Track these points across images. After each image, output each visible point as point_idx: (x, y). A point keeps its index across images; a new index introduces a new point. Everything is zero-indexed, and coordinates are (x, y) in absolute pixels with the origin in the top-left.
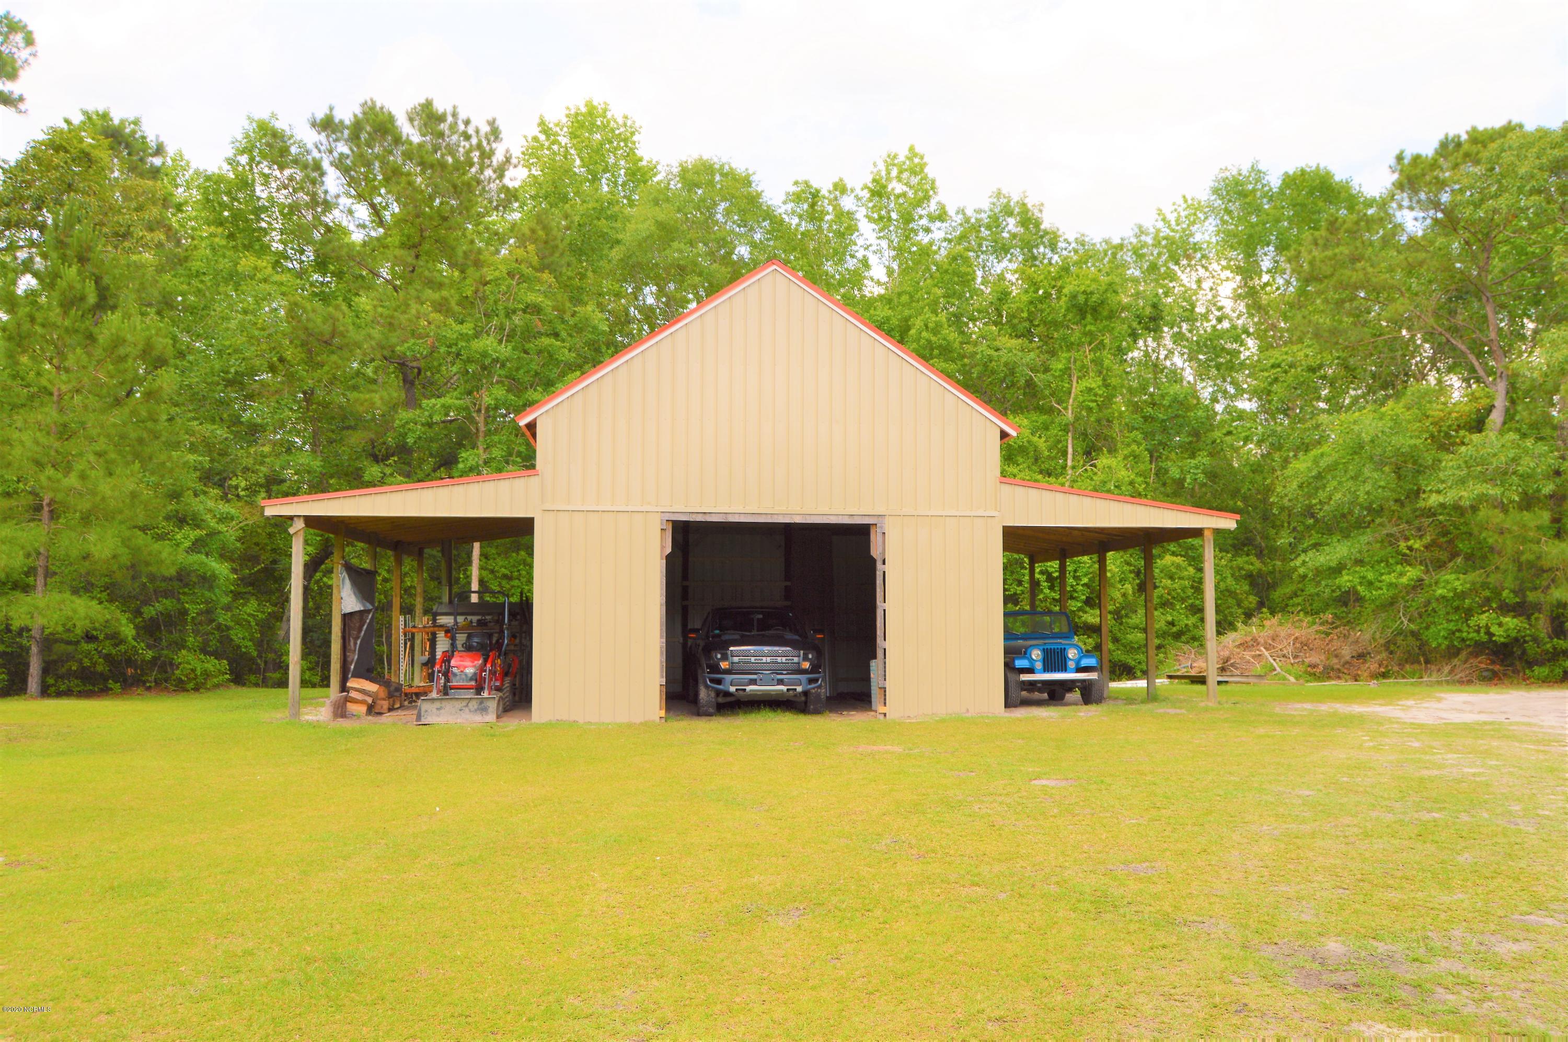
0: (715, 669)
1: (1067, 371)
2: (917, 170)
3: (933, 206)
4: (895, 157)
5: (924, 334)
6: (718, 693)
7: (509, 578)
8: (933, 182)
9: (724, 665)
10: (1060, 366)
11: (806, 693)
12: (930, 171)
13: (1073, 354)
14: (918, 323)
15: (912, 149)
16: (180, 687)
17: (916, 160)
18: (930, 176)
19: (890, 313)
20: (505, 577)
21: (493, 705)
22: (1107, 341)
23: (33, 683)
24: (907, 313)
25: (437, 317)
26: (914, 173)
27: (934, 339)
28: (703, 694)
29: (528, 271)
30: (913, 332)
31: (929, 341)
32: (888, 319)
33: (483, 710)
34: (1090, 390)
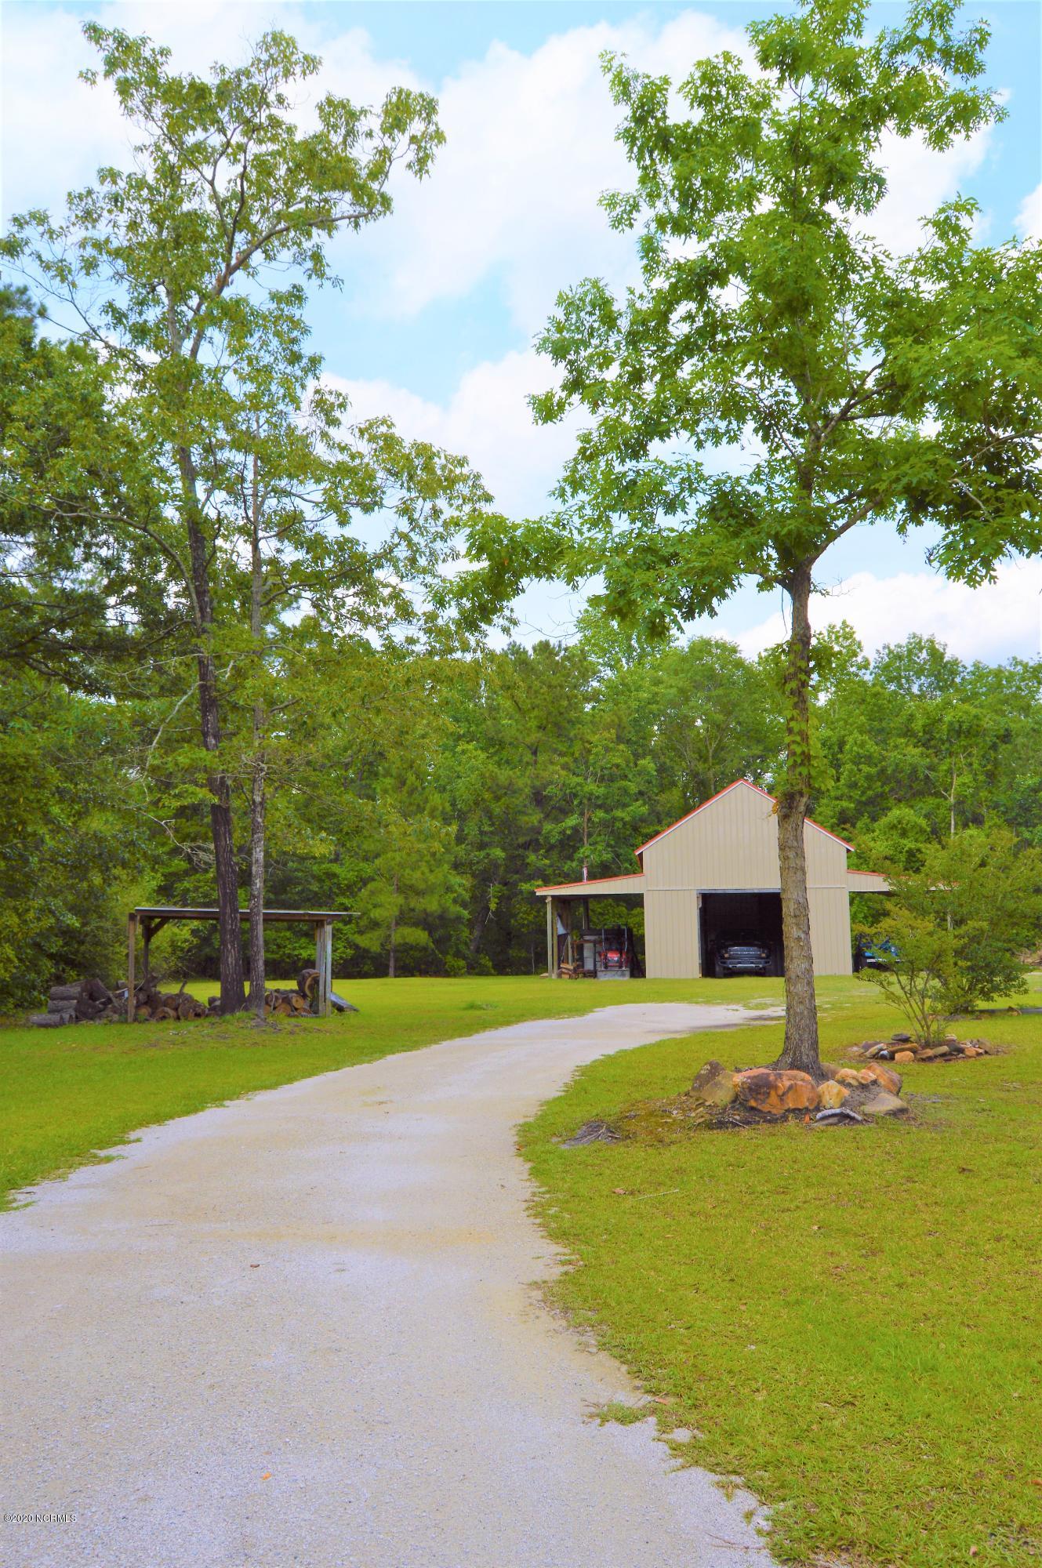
0: (723, 957)
1: (950, 771)
2: (849, 635)
3: (859, 659)
4: (834, 627)
5: (855, 748)
6: (724, 968)
7: (602, 914)
8: (859, 643)
9: (726, 956)
10: (945, 768)
11: (764, 968)
12: (857, 637)
13: (953, 759)
14: (850, 740)
15: (844, 623)
16: (447, 974)
17: (847, 630)
18: (858, 639)
19: (831, 733)
20: (600, 914)
21: (628, 973)
22: (975, 752)
23: (391, 971)
24: (843, 733)
25: (563, 773)
26: (846, 638)
27: (861, 751)
28: (717, 969)
29: (611, 745)
30: (847, 747)
31: (858, 753)
32: (830, 738)
33: (623, 975)
34: (964, 784)
